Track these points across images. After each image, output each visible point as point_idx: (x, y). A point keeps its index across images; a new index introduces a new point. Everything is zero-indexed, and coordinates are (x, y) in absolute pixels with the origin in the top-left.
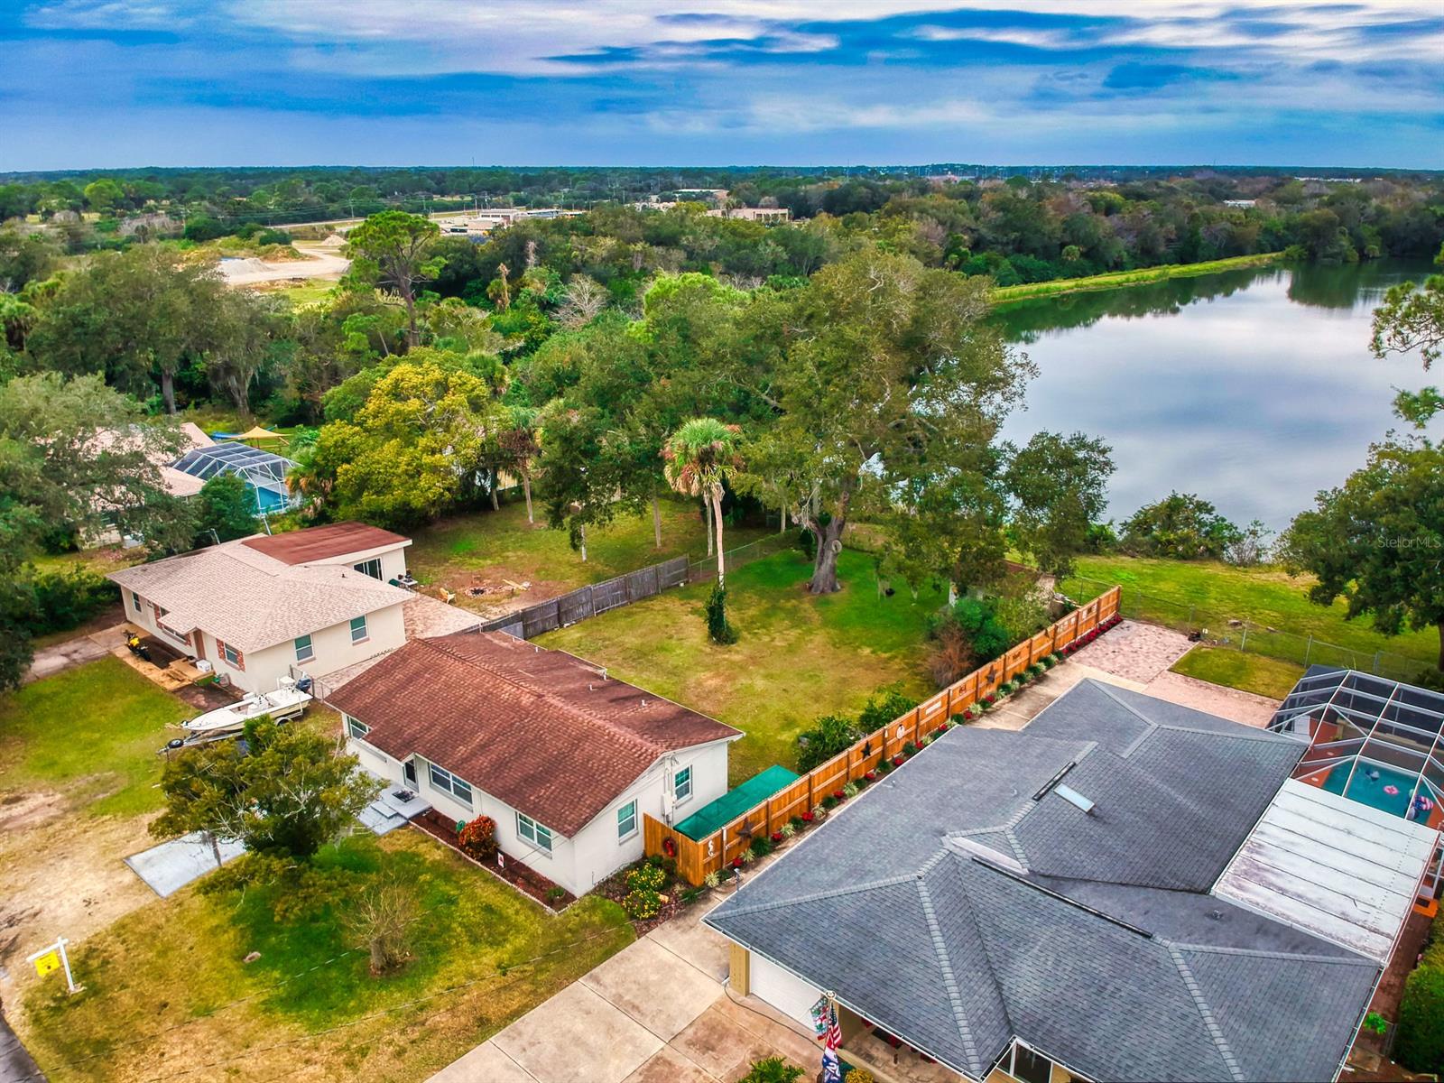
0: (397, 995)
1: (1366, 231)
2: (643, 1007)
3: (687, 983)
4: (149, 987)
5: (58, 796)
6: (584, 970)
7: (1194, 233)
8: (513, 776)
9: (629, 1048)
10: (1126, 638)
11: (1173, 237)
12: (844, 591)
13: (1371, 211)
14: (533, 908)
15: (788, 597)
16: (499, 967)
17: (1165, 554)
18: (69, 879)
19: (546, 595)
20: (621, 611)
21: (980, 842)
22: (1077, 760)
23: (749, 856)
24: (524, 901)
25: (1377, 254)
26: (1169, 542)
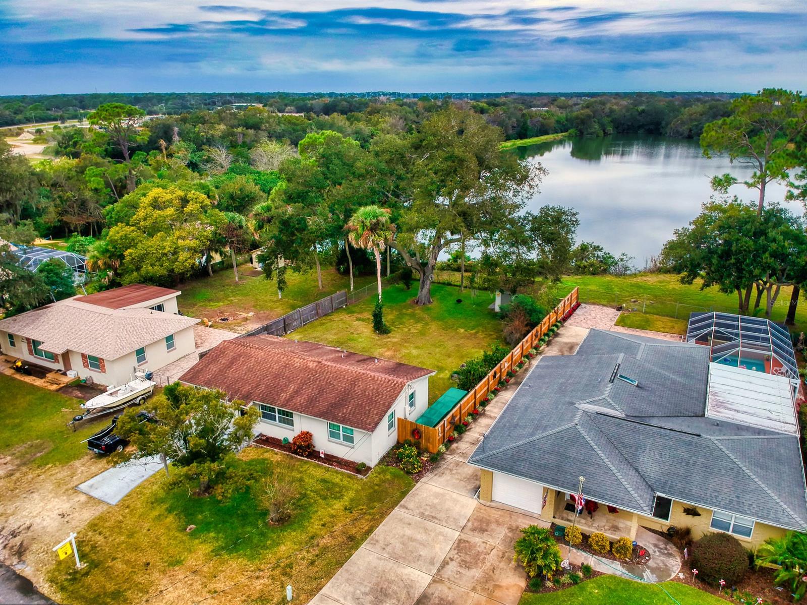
0: (294, 534)
1: (606, 120)
2: (438, 516)
3: (456, 501)
4: (132, 556)
5: (9, 458)
6: (395, 504)
7: (525, 123)
8: (323, 405)
9: (441, 538)
10: (586, 312)
11: (515, 125)
12: (435, 303)
13: (607, 110)
14: (349, 476)
15: (406, 307)
16: (346, 509)
17: (583, 273)
18: (42, 504)
19: (267, 318)
20: (316, 323)
21: (595, 405)
22: (619, 361)
23: (456, 435)
24: (343, 474)
25: (612, 132)
26: (585, 267)
